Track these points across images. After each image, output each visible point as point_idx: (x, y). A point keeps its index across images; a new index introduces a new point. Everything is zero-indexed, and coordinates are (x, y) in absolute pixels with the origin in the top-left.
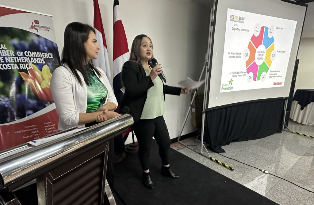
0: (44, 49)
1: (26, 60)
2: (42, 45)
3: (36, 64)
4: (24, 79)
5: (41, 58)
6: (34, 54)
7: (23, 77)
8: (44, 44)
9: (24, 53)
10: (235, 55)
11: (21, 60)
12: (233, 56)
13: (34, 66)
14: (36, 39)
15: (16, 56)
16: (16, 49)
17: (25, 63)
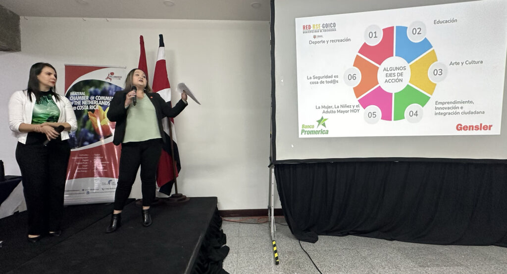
0: (112, 93)
1: (95, 102)
2: (112, 90)
3: (102, 106)
4: (90, 117)
5: (108, 101)
6: (103, 98)
7: (89, 115)
8: (114, 90)
9: (95, 98)
10: (324, 80)
11: (92, 102)
12: (319, 81)
13: (100, 107)
14: (107, 86)
15: (89, 99)
16: (91, 94)
17: (94, 105)
